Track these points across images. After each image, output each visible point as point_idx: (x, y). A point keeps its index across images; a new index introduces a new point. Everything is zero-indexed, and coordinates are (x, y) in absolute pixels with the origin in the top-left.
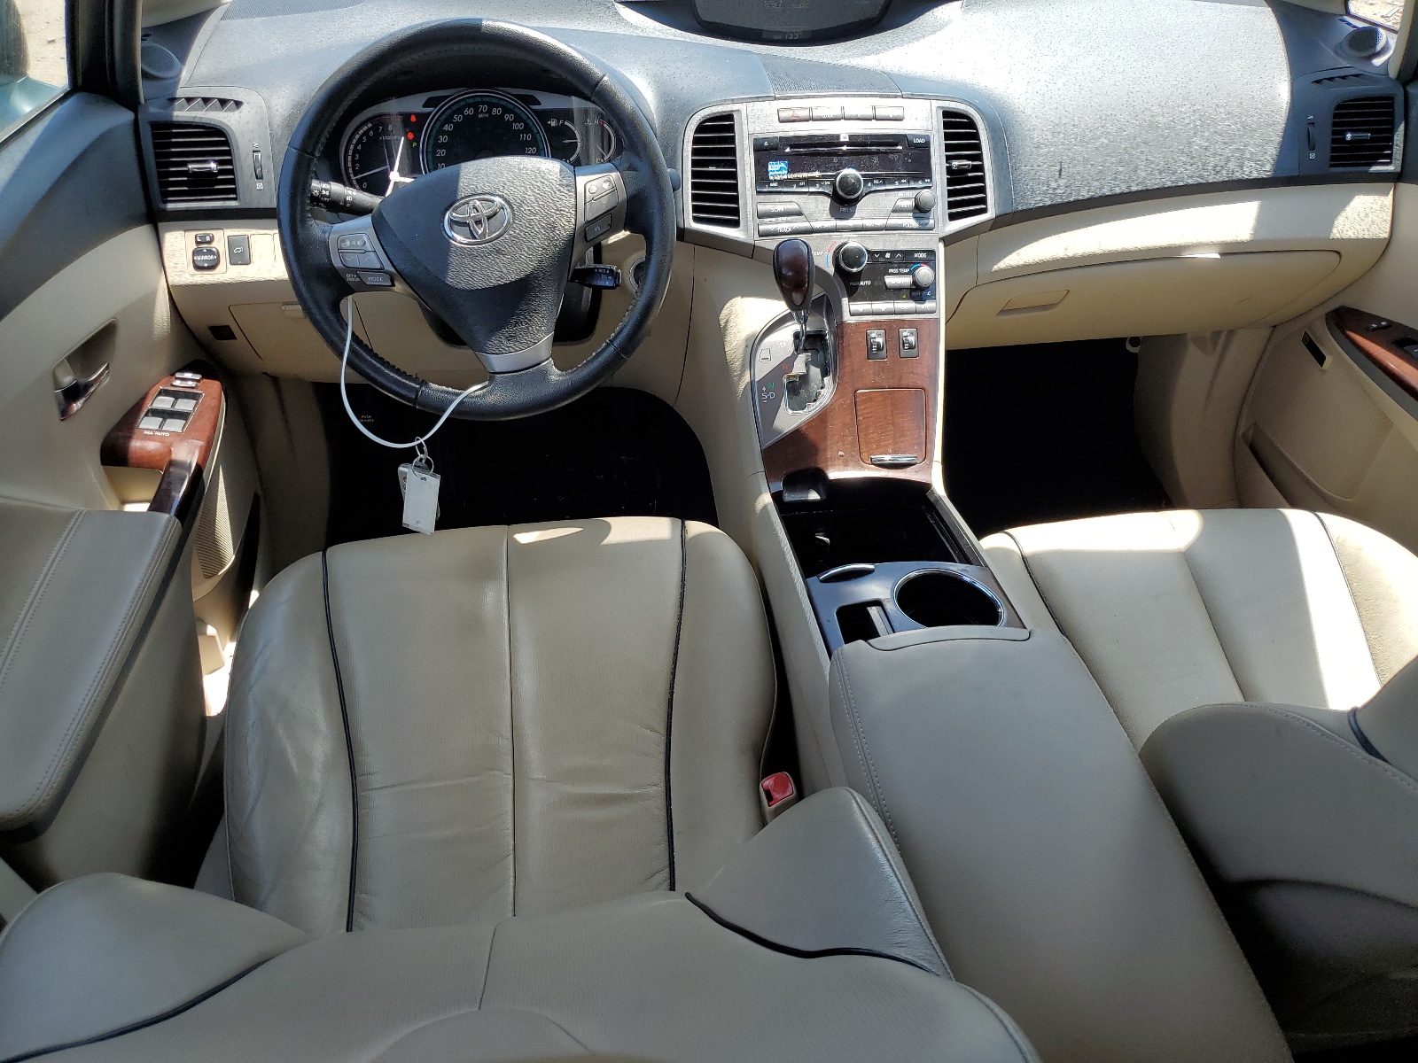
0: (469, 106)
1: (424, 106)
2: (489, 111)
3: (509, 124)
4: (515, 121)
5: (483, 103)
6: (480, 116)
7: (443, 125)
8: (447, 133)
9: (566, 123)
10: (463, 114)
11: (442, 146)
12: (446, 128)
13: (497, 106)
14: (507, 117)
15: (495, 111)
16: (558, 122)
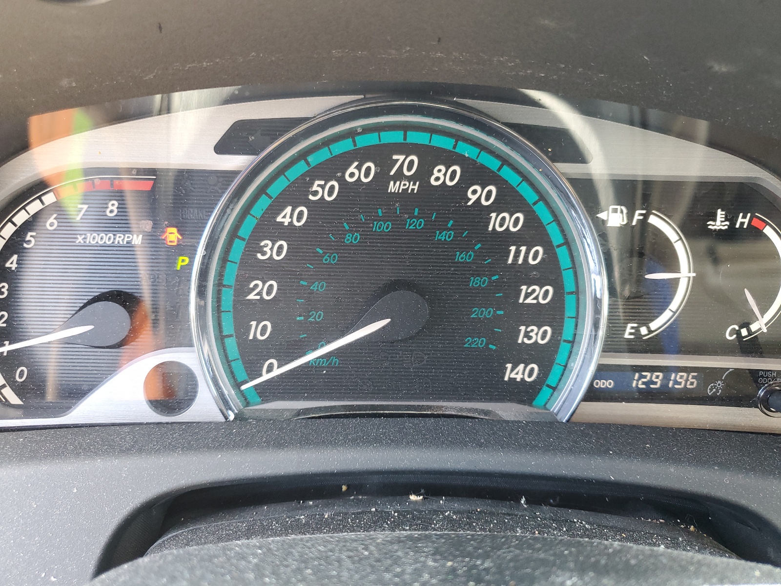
0: (361, 155)
1: (222, 148)
2: (423, 174)
3: (481, 213)
4: (498, 206)
5: (406, 149)
6: (393, 187)
7: (277, 207)
8: (288, 232)
9: (653, 220)
10: (342, 181)
11: (269, 270)
12: (285, 217)
13: (449, 158)
14: (475, 194)
15: (440, 175)
16: (630, 216)
